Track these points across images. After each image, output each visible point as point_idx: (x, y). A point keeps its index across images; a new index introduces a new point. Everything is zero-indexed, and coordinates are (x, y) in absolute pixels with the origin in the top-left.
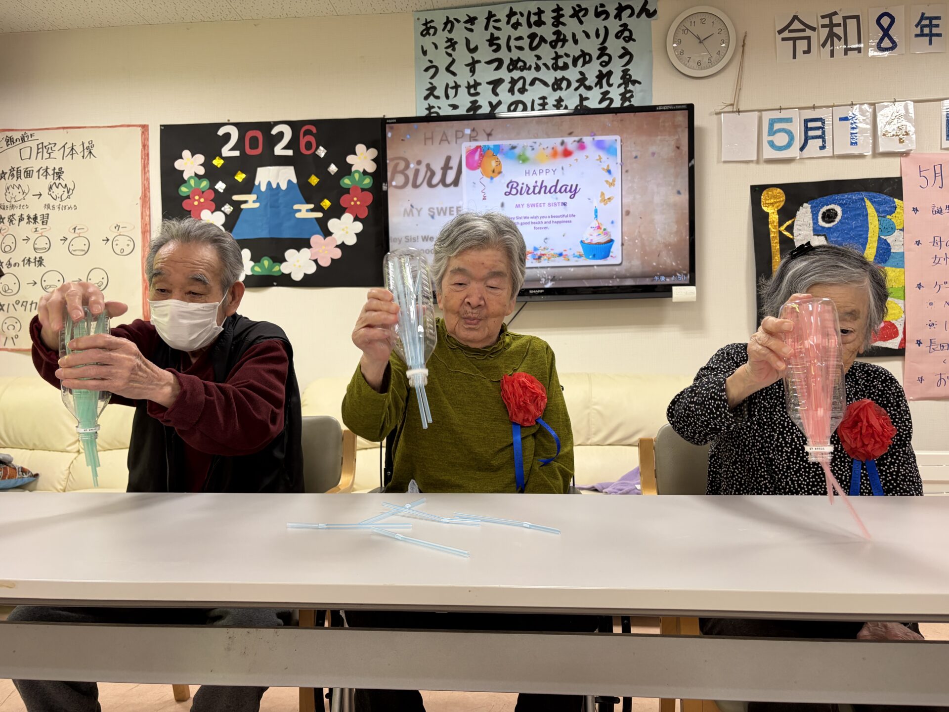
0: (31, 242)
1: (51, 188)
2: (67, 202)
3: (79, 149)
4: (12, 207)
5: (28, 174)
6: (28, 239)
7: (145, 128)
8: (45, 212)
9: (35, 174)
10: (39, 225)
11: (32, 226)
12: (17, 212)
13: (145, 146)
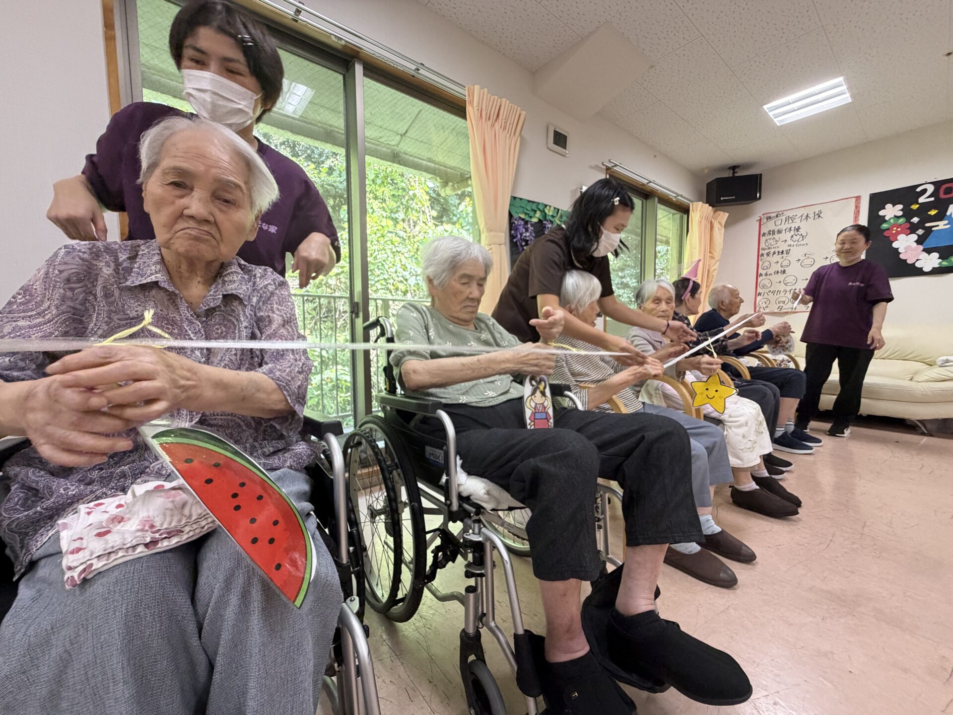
0: (779, 264)
1: (792, 236)
2: (802, 242)
3: (812, 216)
4: (769, 248)
5: (779, 232)
6: (778, 262)
7: (858, 198)
8: (788, 248)
9: (784, 232)
10: (785, 255)
11: (780, 256)
12: (772, 251)
13: (857, 207)
